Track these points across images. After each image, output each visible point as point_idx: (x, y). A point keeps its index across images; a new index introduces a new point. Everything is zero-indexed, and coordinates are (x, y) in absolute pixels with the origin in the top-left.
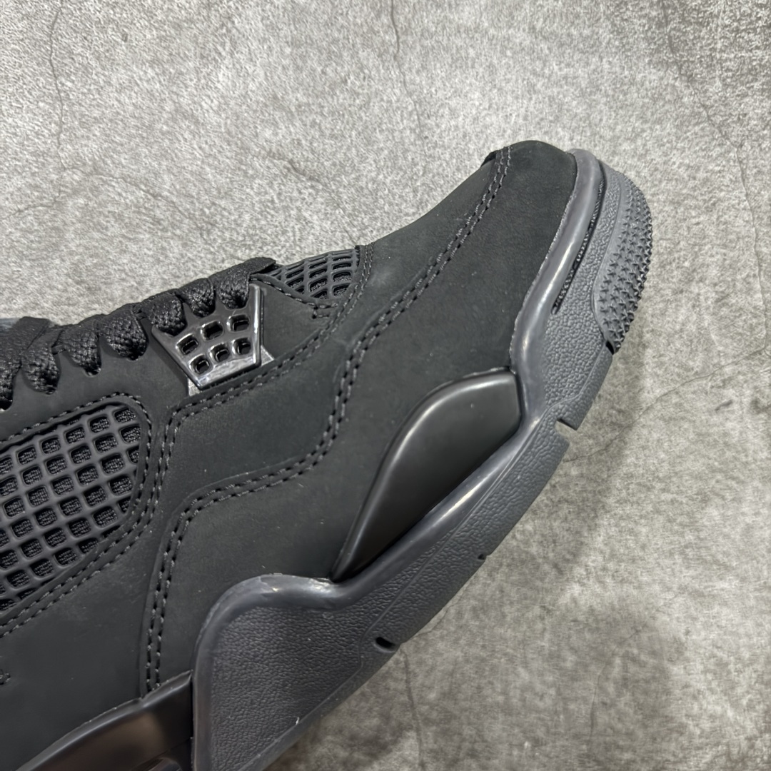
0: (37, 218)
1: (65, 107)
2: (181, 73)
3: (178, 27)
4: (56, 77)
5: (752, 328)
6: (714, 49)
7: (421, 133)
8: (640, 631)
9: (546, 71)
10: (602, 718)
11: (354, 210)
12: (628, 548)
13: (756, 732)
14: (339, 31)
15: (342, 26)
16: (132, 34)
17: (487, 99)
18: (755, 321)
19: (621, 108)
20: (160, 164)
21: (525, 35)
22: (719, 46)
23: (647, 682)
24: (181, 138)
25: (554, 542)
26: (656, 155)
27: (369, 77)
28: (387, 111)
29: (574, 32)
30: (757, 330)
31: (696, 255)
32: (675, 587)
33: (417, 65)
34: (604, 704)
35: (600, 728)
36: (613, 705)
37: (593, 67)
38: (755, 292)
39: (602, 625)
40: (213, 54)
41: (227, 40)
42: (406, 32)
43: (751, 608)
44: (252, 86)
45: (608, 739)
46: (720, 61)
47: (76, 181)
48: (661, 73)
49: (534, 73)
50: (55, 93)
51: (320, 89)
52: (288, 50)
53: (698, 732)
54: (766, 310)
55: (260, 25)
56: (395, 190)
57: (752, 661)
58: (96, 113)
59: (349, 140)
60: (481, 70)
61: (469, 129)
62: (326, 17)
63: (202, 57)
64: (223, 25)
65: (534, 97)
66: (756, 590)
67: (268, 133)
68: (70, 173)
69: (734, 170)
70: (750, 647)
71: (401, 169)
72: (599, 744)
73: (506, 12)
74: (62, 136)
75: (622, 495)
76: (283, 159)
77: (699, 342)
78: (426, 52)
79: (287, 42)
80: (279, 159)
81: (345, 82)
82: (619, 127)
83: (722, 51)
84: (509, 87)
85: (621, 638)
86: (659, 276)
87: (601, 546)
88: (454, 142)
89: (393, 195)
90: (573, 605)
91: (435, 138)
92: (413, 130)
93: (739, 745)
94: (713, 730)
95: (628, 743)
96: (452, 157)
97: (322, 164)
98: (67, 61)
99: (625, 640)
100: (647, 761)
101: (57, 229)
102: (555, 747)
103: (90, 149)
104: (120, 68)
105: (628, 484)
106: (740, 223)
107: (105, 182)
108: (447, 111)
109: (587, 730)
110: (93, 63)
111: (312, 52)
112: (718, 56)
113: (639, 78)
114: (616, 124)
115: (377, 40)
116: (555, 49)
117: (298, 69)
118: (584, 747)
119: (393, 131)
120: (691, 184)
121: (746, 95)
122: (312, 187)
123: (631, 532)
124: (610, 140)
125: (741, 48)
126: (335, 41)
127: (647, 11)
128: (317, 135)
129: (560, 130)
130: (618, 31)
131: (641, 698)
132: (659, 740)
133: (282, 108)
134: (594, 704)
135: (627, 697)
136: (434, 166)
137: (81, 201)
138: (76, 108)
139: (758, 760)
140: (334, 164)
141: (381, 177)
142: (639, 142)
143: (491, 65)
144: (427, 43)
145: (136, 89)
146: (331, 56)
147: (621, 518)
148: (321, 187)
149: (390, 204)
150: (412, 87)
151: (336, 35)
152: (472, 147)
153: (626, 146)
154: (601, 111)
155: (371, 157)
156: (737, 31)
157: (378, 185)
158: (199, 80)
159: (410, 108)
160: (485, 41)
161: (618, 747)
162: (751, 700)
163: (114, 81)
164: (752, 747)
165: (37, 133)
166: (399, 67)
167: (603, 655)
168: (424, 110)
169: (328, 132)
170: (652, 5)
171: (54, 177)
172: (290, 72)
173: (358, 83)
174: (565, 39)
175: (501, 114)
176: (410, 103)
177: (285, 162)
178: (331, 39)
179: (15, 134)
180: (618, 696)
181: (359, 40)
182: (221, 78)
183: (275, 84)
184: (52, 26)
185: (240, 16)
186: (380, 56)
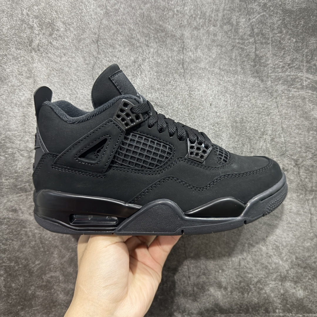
5: (281, 148)
6: (268, 73)
7: (190, 95)
8: (253, 236)
9: (223, 79)
10: (243, 263)
11: (172, 115)
13: (288, 268)
14: (169, 69)
15: (170, 68)
17: (207, 87)
18: (282, 146)
19: (243, 88)
21: (218, 70)
22: (270, 72)
23: (255, 252)
26: (253, 101)
27: (177, 81)
28: (181, 90)
29: (231, 69)
30: (283, 148)
31: (265, 128)
32: (263, 222)
33: (189, 78)
34: (243, 259)
35: (242, 266)
36: (246, 259)
37: (236, 78)
38: (282, 138)
40: (136, 75)
41: (140, 71)
42: (186, 70)
43: (285, 229)
44: (146, 83)
45: (244, 270)
46: (270, 76)
48: (254, 79)
49: (220, 80)
51: (164, 84)
52: (155, 74)
53: (271, 268)
54: (285, 142)
55: (148, 67)
56: (183, 110)
57: (287, 246)
59: (171, 97)
60: (206, 79)
61: (203, 94)
62: (165, 65)
63: (133, 75)
64: (138, 67)
65: (220, 86)
66: (286, 224)
67: (150, 96)
69: (275, 105)
70: (286, 241)
71: (184, 105)
72: (242, 272)
73: (213, 64)
77: (266, 151)
78: (192, 74)
79: (155, 72)
81: (170, 82)
82: (243, 94)
83: (271, 73)
84: (213, 83)
85: (247, 238)
86: (254, 133)
88: (199, 98)
91: (194, 97)
92: (188, 95)
93: (284, 273)
94: (276, 268)
95: (250, 271)
96: (198, 102)
97: (164, 103)
99: (249, 239)
100: (256, 277)
102: (229, 272)
106: (277, 119)
108: (197, 90)
109: (238, 267)
111: (162, 75)
112: (269, 75)
113: (248, 80)
114: (242, 93)
115: (179, 72)
116: (226, 74)
117: (158, 79)
118: (237, 272)
119: (183, 95)
120: (263, 108)
121: (277, 85)
122: (161, 109)
124: (240, 97)
125: (276, 73)
126: (168, 72)
127: (250, 63)
128: (163, 96)
130: (243, 68)
131: (254, 257)
132: (260, 271)
133: (153, 89)
134: (240, 259)
135: (250, 257)
136: (193, 104)
139: (290, 277)
140: (167, 104)
141: (179, 107)
142: (248, 97)
143: (209, 78)
144: (192, 72)
146: (167, 76)
148: (163, 109)
149: (182, 114)
150: (188, 84)
151: (168, 70)
152: (203, 99)
153: (245, 99)
154: (238, 90)
155: (177, 102)
156: (274, 68)
157: (179, 109)
159: (187, 89)
160: (207, 71)
161: (248, 273)
162: (286, 258)
164: (288, 273)
166: (184, 78)
167: (242, 243)
168: (191, 90)
169: (165, 95)
170: (251, 62)
172: (156, 80)
173: (173, 83)
174: (228, 71)
175: (211, 90)
176: (187, 88)
177: (154, 103)
178: (166, 71)
179: (82, 95)
180: (247, 256)
181: (174, 71)
182: (138, 81)
183: (152, 83)
184: (93, 67)
185: (143, 65)
186: (179, 76)
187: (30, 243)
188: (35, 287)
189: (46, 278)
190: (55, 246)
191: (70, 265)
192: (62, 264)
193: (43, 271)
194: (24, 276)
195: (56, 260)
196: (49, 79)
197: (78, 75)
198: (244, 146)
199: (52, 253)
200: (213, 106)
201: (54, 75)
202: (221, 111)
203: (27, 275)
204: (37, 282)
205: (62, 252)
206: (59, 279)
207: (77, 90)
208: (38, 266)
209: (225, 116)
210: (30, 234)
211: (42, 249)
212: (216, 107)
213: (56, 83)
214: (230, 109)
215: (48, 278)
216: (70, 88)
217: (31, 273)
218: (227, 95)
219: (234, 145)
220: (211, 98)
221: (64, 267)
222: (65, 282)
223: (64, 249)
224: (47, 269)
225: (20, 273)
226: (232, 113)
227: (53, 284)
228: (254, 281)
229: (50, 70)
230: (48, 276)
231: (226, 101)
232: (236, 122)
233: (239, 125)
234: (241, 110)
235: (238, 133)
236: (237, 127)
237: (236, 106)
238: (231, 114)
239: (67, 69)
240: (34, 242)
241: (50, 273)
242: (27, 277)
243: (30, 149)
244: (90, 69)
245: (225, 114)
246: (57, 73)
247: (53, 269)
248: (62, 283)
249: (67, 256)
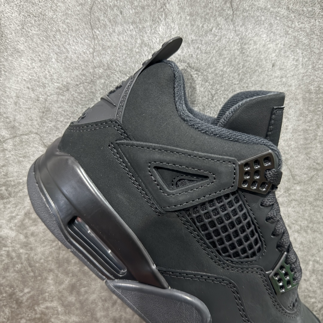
0: (84, 88)
1: (96, 42)
2: (144, 27)
3: (143, 8)
4: (92, 29)
7: (242, 51)
8: (320, 251)
9: (293, 25)
11: (213, 83)
12: (317, 218)
15: (211, 8)
16: (125, 11)
17: (269, 37)
20: (135, 66)
21: (285, 11)
24: (144, 55)
25: (288, 216)
27: (221, 28)
28: (228, 42)
29: (305, 9)
33: (241, 24)
36: (308, 280)
37: (312, 24)
39: (306, 249)
40: (157, 19)
41: (163, 14)
42: (236, 10)
45: (306, 294)
47: (100, 72)
49: (288, 27)
50: (92, 36)
51: (201, 34)
52: (188, 18)
55: (177, 7)
56: (231, 75)
58: (109, 44)
59: (212, 54)
60: (267, 25)
61: (261, 49)
62: (204, 4)
63: (153, 21)
64: (162, 7)
65: (288, 36)
68: (98, 69)
71: (233, 66)
74: (95, 54)
75: (316, 197)
76: (185, 63)
78: (244, 18)
79: (188, 14)
80: (184, 63)
81: (211, 30)
84: (278, 32)
85: (313, 254)
87: (307, 217)
88: (255, 54)
89: (230, 76)
90: (294, 241)
91: (248, 53)
92: (239, 50)
95: (314, 295)
96: (254, 61)
97: (201, 64)
98: (97, 23)
100: (320, 302)
101: (93, 92)
103: (106, 59)
104: (119, 25)
105: (319, 193)
107: (112, 73)
108: (252, 42)
110: (108, 23)
111: (199, 19)
114: (321, 47)
115: (225, 13)
116: (297, 16)
117: (192, 25)
119: (230, 50)
122: (197, 74)
123: (319, 212)
124: (318, 54)
126: (208, 14)
128: (199, 52)
129: (298, 50)
131: (320, 278)
135: (314, 277)
136: (247, 64)
137: (103, 81)
138: (101, 42)
140: (206, 64)
141: (225, 69)
143: (271, 23)
144: (245, 14)
145: (126, 34)
146: (206, 20)
147: (315, 206)
148: (200, 74)
149: (229, 80)
150: (238, 32)
151: (208, 11)
152: (263, 57)
154: (315, 42)
155: (221, 61)
157: (224, 72)
158: (151, 30)
159: (238, 41)
160: (269, 13)
161: (310, 297)
163: (116, 31)
165: (84, 53)
166: (234, 24)
167: (305, 261)
168: (243, 43)
171: (91, 71)
172: (189, 27)
173: (216, 31)
174: (301, 12)
175: (274, 43)
176: (237, 39)
177: (186, 64)
178: (206, 13)
179: (75, 53)
180: (311, 277)
181: (217, 13)
182: (160, 29)
183: (182, 32)
184: (91, 9)
185: (169, 3)
186: (225, 20)
187: (14, 266)
188: (27, 320)
189: (40, 309)
190: (49, 269)
191: (71, 293)
192: (60, 292)
193: (34, 302)
194: (11, 307)
195: (52, 287)
196: (24, 30)
197: (68, 23)
198: (318, 127)
199: (46, 279)
200: (276, 68)
201: (31, 23)
202: (288, 76)
203: (14, 306)
204: (28, 315)
205: (60, 277)
206: (57, 310)
207: (68, 47)
208: (28, 295)
209: (294, 83)
210: (14, 254)
211: (32, 274)
212: (281, 69)
213: (35, 36)
214: (302, 72)
215: (43, 309)
216: (56, 43)
217: (19, 303)
218: (298, 51)
219: (304, 126)
220: (274, 55)
221: (62, 296)
222: (66, 314)
223: (62, 273)
224: (40, 298)
225: (5, 303)
226: (305, 78)
227: (51, 316)
228: (317, 306)
229: (24, 15)
230: (42, 307)
231: (297, 60)
232: (309, 92)
233: (313, 96)
234: (318, 74)
235: (312, 109)
236: (310, 100)
237: (310, 67)
238: (302, 80)
239: (51, 14)
240: (20, 265)
241: (45, 302)
242: (14, 308)
243: (3, 138)
244: (86, 12)
245: (294, 79)
246: (35, 21)
247: (49, 298)
248: (62, 315)
249: (66, 282)
